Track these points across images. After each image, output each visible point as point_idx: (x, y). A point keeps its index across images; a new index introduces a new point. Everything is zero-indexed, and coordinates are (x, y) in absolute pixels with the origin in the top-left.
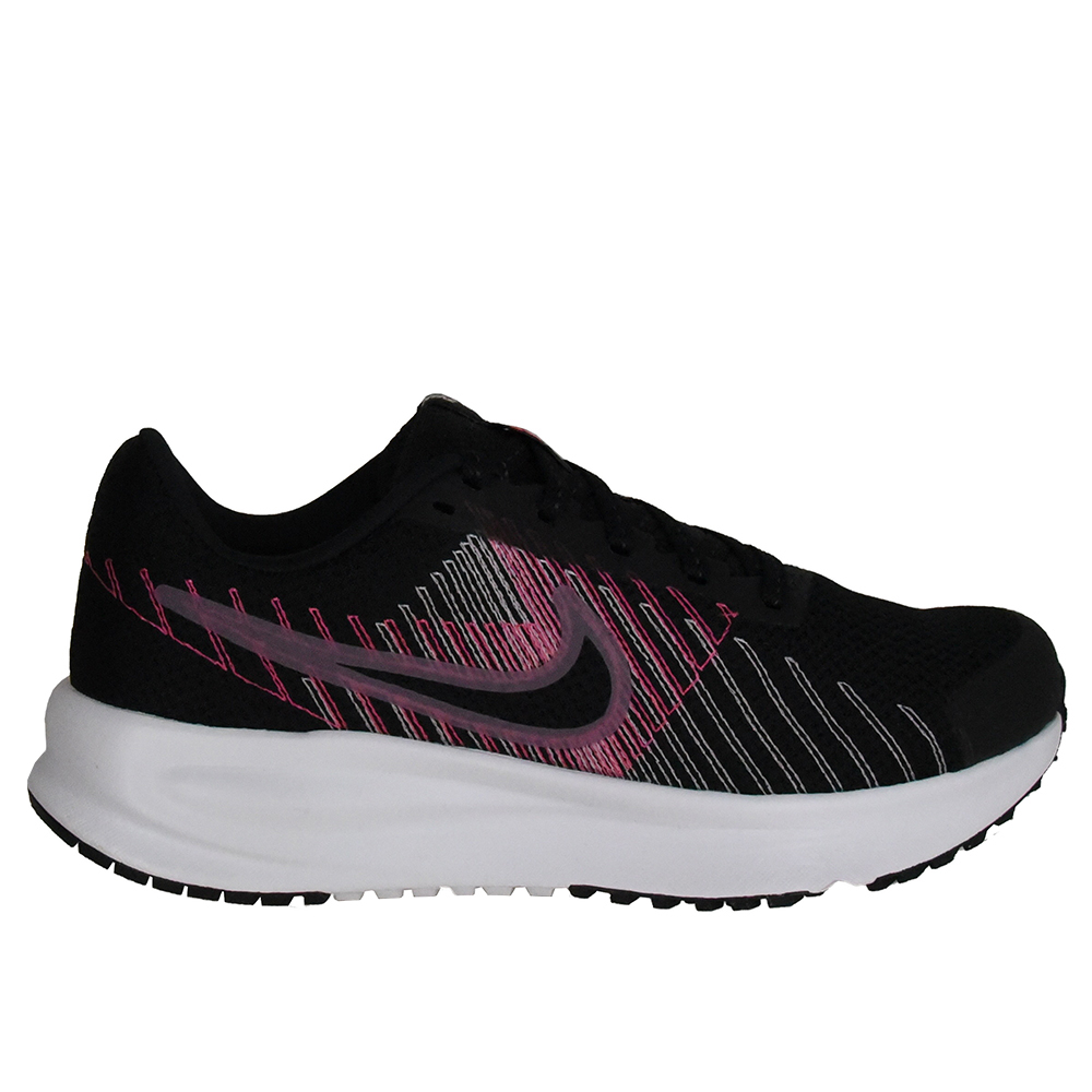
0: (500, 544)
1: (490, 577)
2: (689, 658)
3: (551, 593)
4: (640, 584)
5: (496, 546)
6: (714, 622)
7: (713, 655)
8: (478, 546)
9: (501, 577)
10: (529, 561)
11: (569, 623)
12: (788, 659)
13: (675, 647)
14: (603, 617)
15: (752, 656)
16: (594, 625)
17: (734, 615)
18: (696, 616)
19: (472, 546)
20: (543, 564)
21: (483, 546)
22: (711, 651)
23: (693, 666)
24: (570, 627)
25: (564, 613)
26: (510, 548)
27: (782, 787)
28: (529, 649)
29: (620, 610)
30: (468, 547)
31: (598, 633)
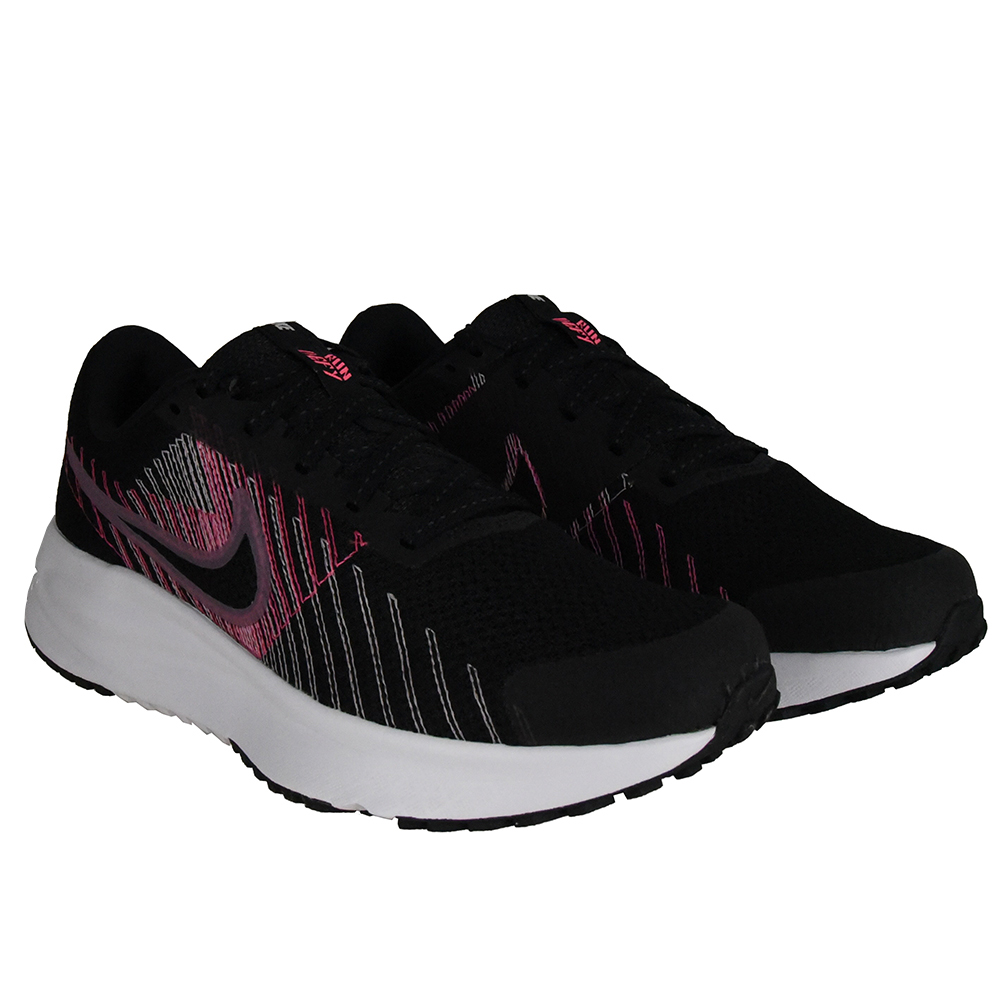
0: (204, 445)
1: (191, 470)
2: (313, 573)
3: (232, 492)
4: (301, 501)
5: (200, 446)
6: (342, 547)
7: (331, 573)
8: (187, 444)
9: (199, 471)
10: (222, 463)
11: (239, 519)
12: (390, 596)
13: (305, 559)
14: (263, 521)
15: (361, 585)
16: (254, 525)
17: (362, 544)
18: (330, 538)
19: (184, 443)
20: (233, 468)
21: (191, 445)
22: (330, 570)
23: (313, 580)
24: (238, 523)
25: (238, 511)
26: (210, 450)
27: (348, 708)
28: (211, 535)
29: (276, 519)
30: (180, 443)
31: (256, 534)
